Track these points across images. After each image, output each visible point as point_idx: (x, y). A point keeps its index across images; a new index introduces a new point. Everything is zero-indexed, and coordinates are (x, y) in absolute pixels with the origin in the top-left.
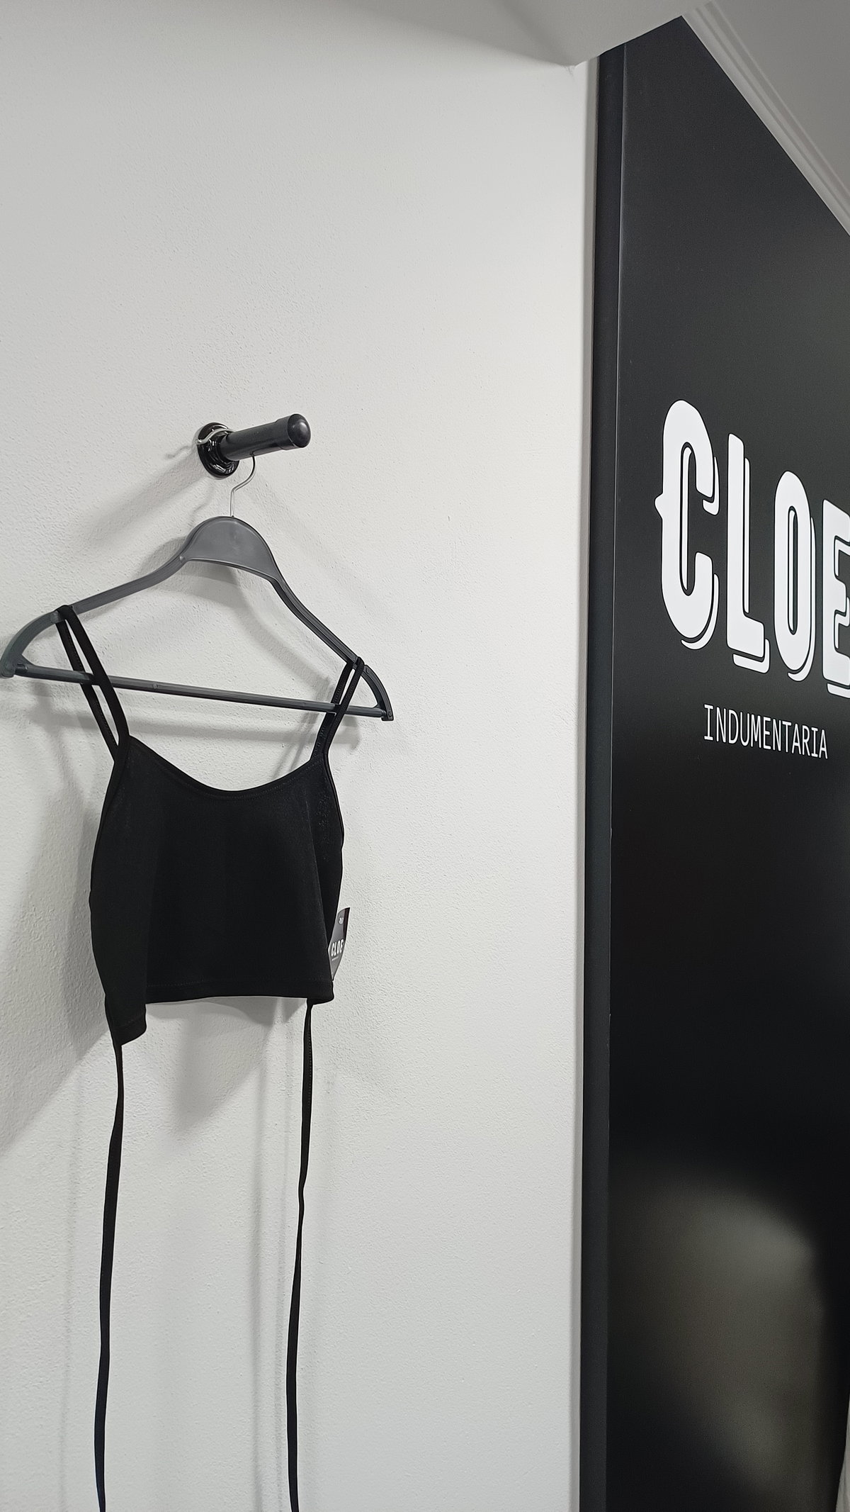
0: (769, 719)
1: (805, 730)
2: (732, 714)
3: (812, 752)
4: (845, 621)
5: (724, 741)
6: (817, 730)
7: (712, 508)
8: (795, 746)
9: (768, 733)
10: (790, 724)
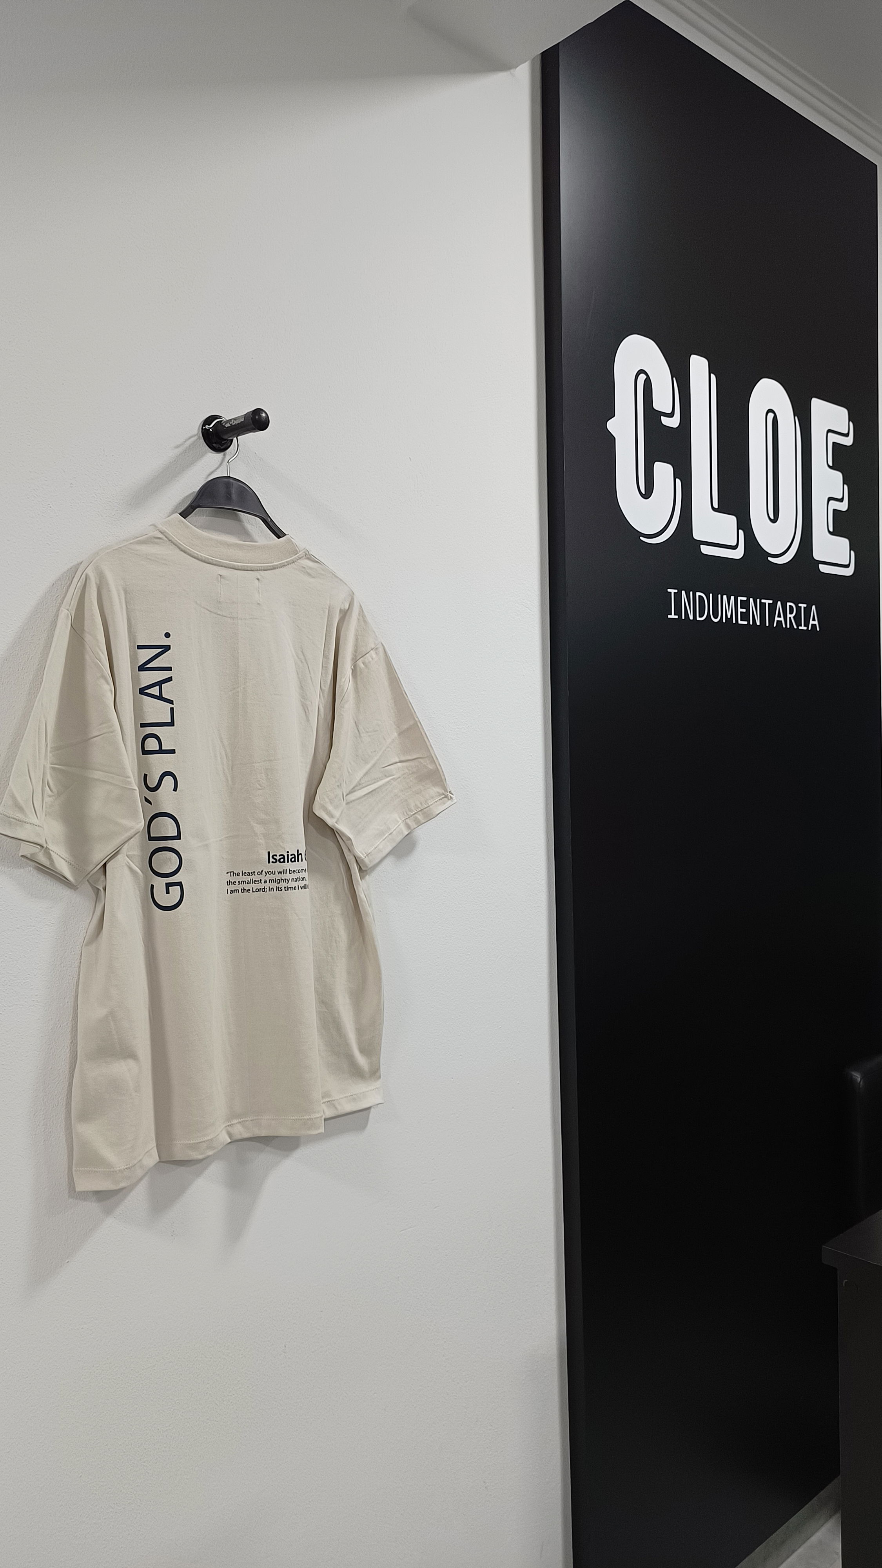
0: (745, 599)
1: (790, 606)
2: (699, 596)
3: (799, 624)
4: (844, 506)
5: (691, 618)
6: (805, 605)
7: (673, 422)
8: (778, 621)
9: (744, 610)
10: (771, 602)
